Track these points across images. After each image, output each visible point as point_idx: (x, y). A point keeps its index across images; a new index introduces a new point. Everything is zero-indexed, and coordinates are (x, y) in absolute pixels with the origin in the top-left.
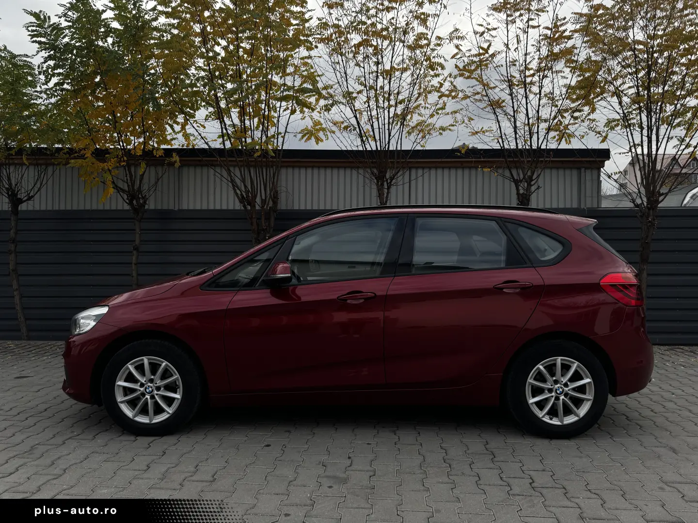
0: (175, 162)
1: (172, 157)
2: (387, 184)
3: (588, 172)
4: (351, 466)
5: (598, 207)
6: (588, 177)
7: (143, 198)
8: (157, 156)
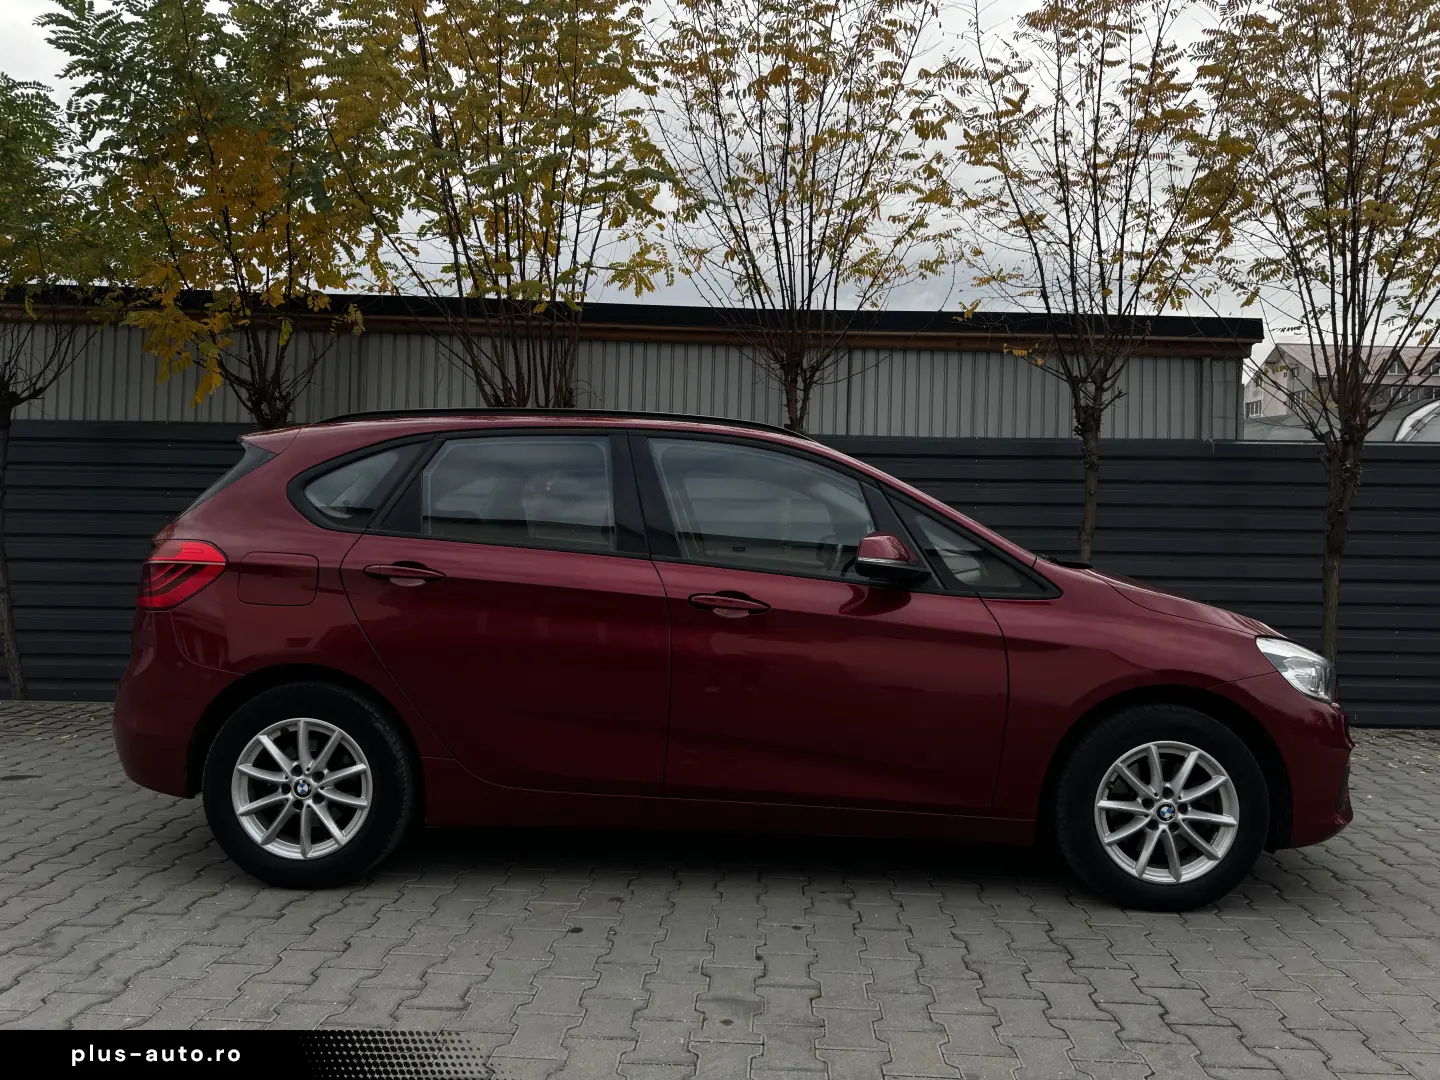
0: (354, 323)
1: (348, 314)
2: (804, 381)
3: (1218, 366)
4: (764, 975)
5: (1236, 440)
6: (1218, 377)
7: (283, 398)
8: (316, 309)
